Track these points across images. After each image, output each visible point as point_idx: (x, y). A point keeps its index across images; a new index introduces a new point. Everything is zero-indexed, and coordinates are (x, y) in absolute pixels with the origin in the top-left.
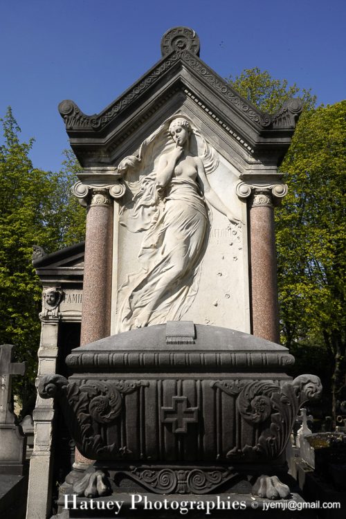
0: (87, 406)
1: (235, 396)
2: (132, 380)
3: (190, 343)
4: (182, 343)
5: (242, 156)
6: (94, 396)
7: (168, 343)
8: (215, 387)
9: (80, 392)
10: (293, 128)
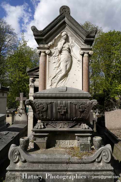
0: (38, 107)
1: (76, 105)
2: (49, 101)
3: (65, 92)
4: (63, 92)
5: (81, 43)
6: (40, 105)
7: (59, 92)
8: (71, 103)
9: (36, 104)
10: (95, 36)
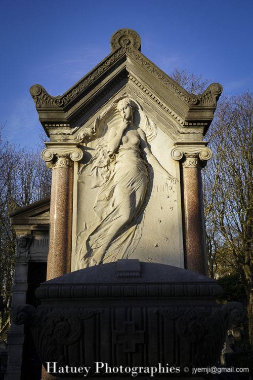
0: (53, 331)
1: (174, 321)
2: (90, 308)
3: (138, 277)
4: (131, 277)
5: (175, 127)
6: (58, 322)
7: (119, 277)
8: (158, 313)
9: (47, 318)
10: (215, 106)
